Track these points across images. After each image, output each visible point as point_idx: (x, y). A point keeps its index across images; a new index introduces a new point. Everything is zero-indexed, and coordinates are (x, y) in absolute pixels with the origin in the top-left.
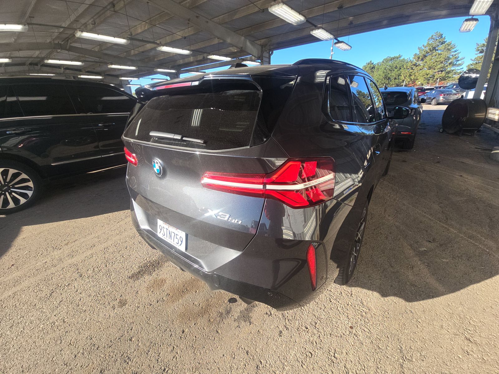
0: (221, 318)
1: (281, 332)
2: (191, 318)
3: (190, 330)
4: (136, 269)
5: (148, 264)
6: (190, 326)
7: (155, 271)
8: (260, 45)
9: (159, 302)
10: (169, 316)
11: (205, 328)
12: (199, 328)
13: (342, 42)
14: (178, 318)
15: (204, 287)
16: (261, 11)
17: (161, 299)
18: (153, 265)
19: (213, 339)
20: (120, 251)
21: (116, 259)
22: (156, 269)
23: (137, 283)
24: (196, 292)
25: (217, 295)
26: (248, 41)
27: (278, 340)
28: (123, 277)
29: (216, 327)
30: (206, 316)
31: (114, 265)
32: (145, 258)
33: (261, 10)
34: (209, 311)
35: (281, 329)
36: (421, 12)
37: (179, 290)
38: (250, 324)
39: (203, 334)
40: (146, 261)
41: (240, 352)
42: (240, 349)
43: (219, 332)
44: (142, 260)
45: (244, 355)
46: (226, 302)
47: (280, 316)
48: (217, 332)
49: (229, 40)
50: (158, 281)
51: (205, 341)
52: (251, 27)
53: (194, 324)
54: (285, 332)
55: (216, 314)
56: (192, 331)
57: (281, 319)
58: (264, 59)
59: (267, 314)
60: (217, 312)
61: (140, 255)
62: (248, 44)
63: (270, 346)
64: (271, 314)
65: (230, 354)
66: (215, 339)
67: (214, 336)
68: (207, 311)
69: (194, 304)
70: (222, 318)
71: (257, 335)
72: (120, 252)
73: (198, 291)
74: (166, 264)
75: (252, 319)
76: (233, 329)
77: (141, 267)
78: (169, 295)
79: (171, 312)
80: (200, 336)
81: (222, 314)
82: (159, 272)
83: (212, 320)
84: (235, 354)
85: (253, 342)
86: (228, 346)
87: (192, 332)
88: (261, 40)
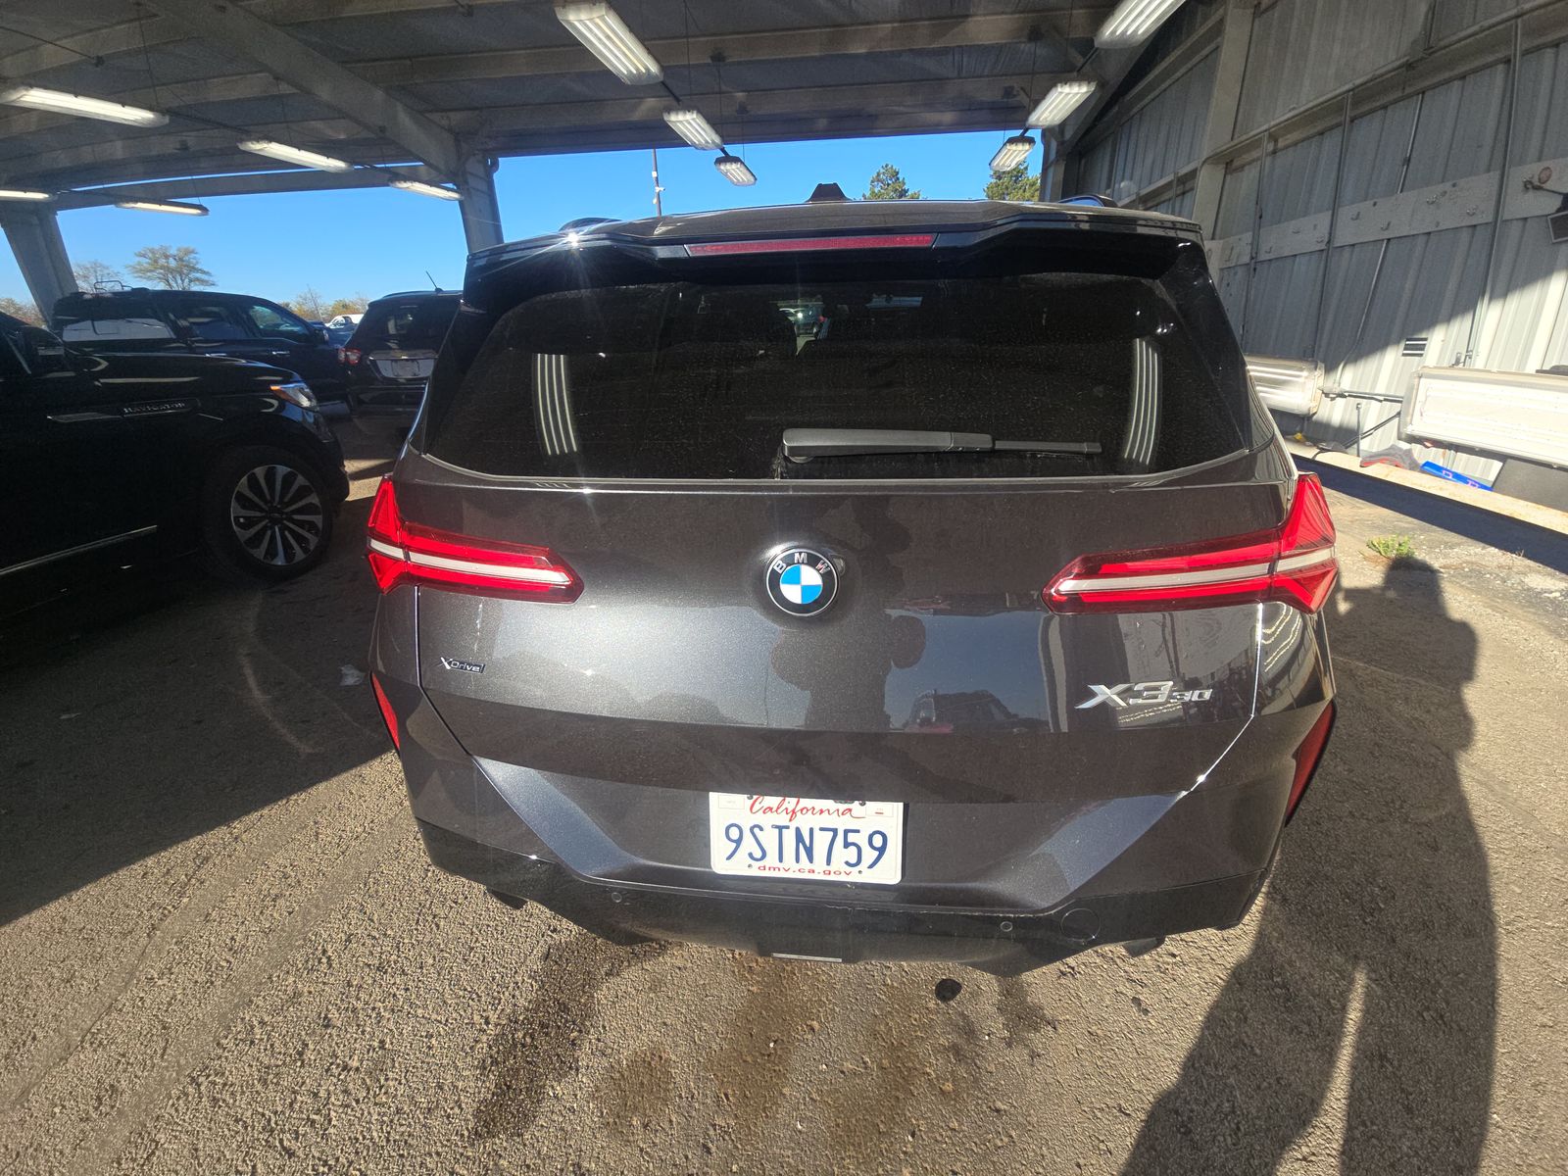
0: (967, 1063)
1: (1136, 1001)
2: (881, 1126)
3: (916, 1164)
4: (474, 1089)
5: (520, 1034)
6: (905, 1153)
7: (574, 1044)
8: (450, 130)
9: (713, 1149)
10: (801, 1168)
11: (951, 1125)
12: (939, 1139)
13: (736, 160)
14: (839, 1152)
15: (824, 999)
16: (461, 9)
17: (712, 1132)
18: (543, 1025)
19: (1006, 1140)
20: (301, 1054)
21: (316, 1095)
22: (575, 1034)
23: (541, 1134)
24: (813, 1030)
25: (887, 1000)
26: (400, 107)
27: (1150, 1026)
28: (438, 1154)
29: (980, 1099)
30: (920, 1087)
31: (332, 1130)
32: (476, 1018)
33: (462, 6)
34: (910, 1064)
35: (1130, 994)
36: (902, 109)
37: (749, 1059)
38: (1055, 1028)
39: (967, 1146)
40: (491, 1030)
41: (1107, 1122)
42: (1099, 1115)
43: (1003, 1107)
44: (471, 1035)
45: (1122, 1123)
46: (931, 1005)
47: (1097, 961)
48: (998, 1111)
49: (324, 93)
50: (626, 1074)
51: (994, 1163)
52: (410, 58)
53: (913, 1137)
54: (1145, 996)
55: (941, 1061)
56: (926, 1161)
57: (1105, 966)
58: (473, 182)
59: (1063, 974)
60: (939, 1052)
61: (434, 1016)
62: (404, 119)
63: (1149, 1054)
64: (1073, 969)
65: (1091, 1148)
66: (1011, 1136)
67: (1000, 1130)
68: (909, 1070)
69: (843, 1072)
70: (969, 1061)
71: (1098, 1046)
72: (309, 1055)
73: (815, 1024)
74: (602, 995)
75: (1045, 1012)
76: (1029, 1075)
77: (495, 1062)
78: (728, 1099)
79: (793, 1149)
80: (966, 1159)
81: (956, 1049)
82: (599, 1040)
83: (949, 1087)
84: (1101, 1138)
85: (1108, 1072)
86: (1062, 1128)
87: (926, 1165)
88: (452, 115)
